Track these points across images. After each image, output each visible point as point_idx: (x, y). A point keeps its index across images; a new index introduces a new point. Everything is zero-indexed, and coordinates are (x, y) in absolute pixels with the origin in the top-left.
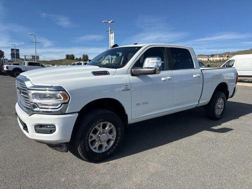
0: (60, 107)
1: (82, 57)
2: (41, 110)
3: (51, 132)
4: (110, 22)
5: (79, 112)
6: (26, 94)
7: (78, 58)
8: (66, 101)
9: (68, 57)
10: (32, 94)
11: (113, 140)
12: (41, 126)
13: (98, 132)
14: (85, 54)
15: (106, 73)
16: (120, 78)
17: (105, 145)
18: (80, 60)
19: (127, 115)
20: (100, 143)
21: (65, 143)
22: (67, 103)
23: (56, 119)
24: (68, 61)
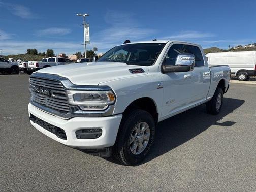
0: (107, 108)
1: (46, 52)
2: (84, 112)
3: (97, 136)
4: (84, 15)
5: (122, 113)
6: (64, 95)
7: (42, 53)
8: (112, 102)
9: (29, 51)
10: (73, 95)
11: (147, 140)
12: (83, 130)
13: (136, 133)
14: (50, 49)
15: (141, 71)
16: (154, 76)
17: (141, 146)
18: (44, 55)
19: (158, 114)
20: (137, 145)
21: (109, 147)
22: (114, 104)
23: (102, 121)
24: (30, 56)
